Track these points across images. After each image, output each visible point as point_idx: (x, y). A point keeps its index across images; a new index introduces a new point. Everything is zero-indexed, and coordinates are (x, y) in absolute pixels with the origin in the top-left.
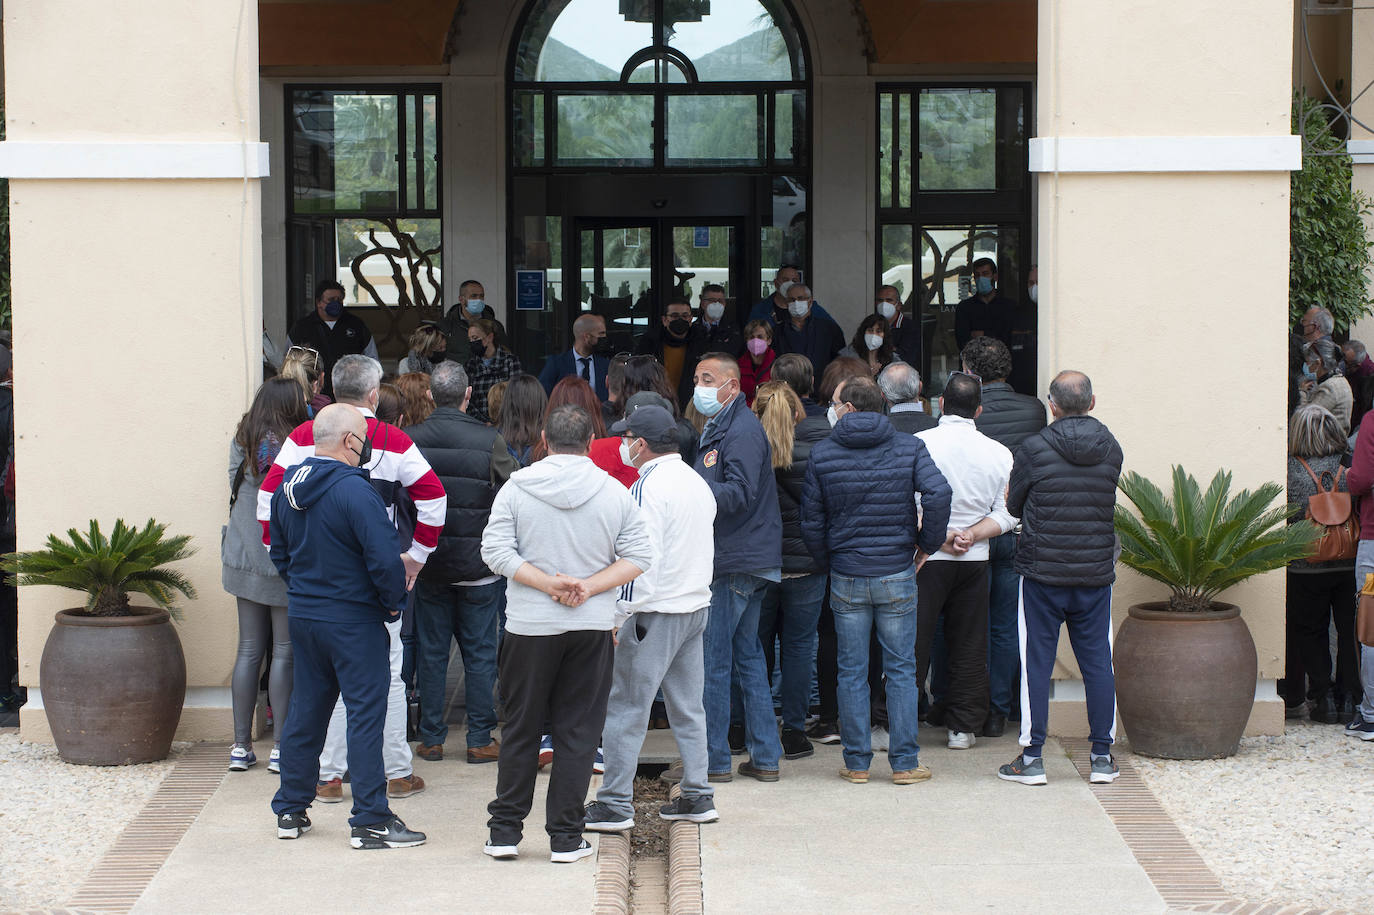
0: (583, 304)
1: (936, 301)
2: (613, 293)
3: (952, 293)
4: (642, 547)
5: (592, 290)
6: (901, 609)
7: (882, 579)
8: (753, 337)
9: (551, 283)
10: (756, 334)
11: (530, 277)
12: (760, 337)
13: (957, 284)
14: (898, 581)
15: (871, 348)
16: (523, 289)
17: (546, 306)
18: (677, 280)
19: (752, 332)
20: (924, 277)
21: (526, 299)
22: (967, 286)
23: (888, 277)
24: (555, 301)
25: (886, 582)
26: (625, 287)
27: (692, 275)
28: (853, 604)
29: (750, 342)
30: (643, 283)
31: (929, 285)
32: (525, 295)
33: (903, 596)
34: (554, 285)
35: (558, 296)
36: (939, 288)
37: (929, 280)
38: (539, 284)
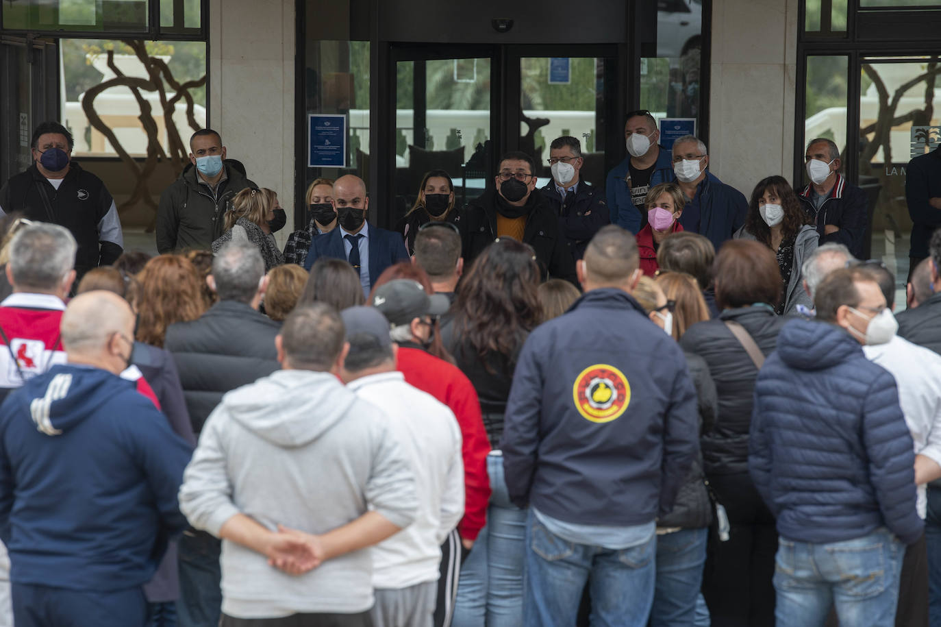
0: (398, 158)
1: (879, 158)
2: (439, 144)
3: (902, 147)
4: (399, 494)
5: (410, 140)
6: (858, 590)
7: (828, 547)
8: (655, 206)
9: (355, 129)
10: (658, 202)
11: (327, 124)
12: (664, 206)
13: (909, 133)
14: (851, 552)
15: (770, 223)
16: (317, 140)
17: (348, 163)
18: (525, 129)
19: (654, 199)
20: (863, 125)
21: (321, 153)
22: (923, 140)
23: (815, 126)
24: (360, 154)
25: (833, 552)
26: (454, 136)
27: (546, 122)
28: (798, 580)
29: (650, 212)
30: (480, 131)
31: (871, 137)
32: (320, 147)
33: (859, 572)
34: (358, 132)
35: (365, 148)
36: (883, 139)
37: (870, 129)
38: (338, 132)
